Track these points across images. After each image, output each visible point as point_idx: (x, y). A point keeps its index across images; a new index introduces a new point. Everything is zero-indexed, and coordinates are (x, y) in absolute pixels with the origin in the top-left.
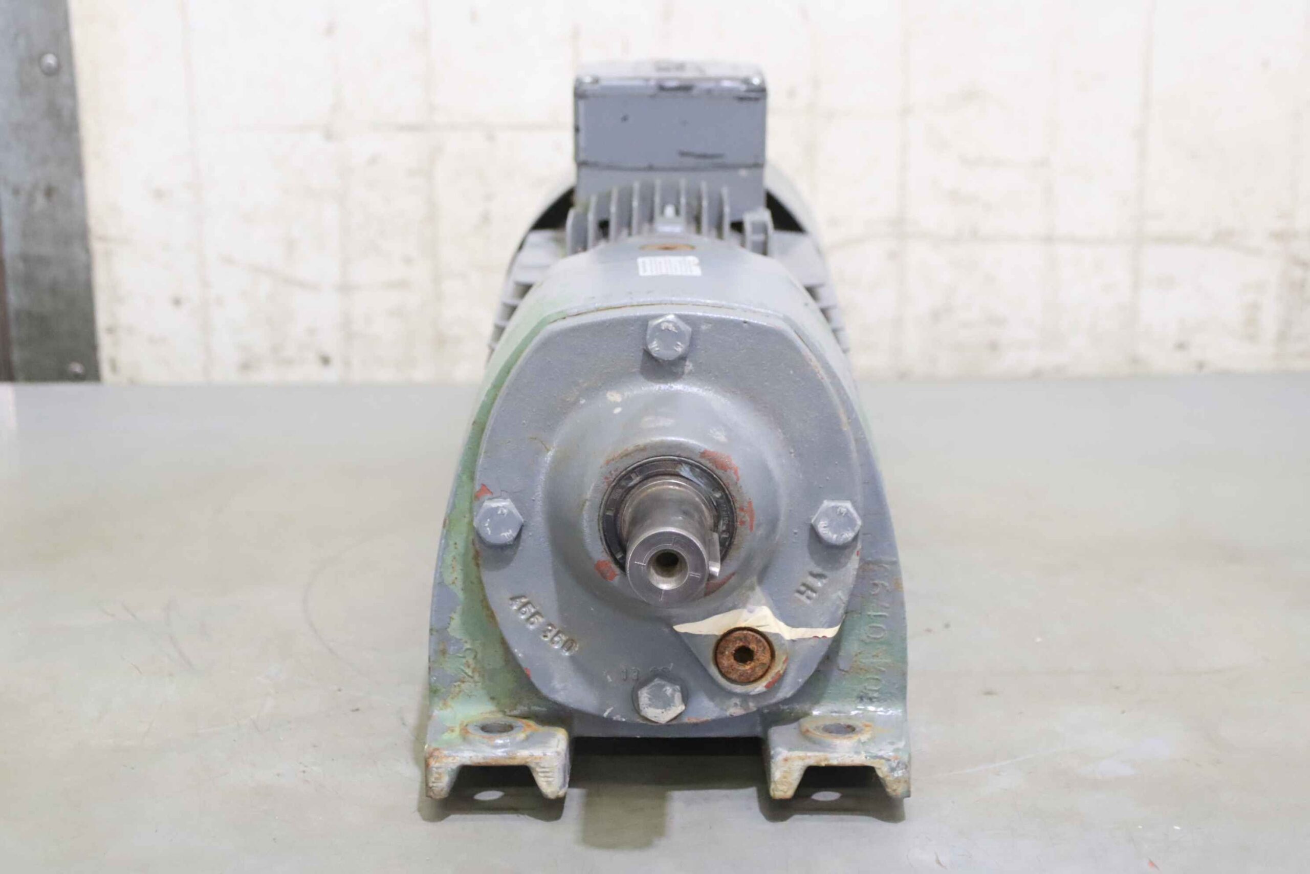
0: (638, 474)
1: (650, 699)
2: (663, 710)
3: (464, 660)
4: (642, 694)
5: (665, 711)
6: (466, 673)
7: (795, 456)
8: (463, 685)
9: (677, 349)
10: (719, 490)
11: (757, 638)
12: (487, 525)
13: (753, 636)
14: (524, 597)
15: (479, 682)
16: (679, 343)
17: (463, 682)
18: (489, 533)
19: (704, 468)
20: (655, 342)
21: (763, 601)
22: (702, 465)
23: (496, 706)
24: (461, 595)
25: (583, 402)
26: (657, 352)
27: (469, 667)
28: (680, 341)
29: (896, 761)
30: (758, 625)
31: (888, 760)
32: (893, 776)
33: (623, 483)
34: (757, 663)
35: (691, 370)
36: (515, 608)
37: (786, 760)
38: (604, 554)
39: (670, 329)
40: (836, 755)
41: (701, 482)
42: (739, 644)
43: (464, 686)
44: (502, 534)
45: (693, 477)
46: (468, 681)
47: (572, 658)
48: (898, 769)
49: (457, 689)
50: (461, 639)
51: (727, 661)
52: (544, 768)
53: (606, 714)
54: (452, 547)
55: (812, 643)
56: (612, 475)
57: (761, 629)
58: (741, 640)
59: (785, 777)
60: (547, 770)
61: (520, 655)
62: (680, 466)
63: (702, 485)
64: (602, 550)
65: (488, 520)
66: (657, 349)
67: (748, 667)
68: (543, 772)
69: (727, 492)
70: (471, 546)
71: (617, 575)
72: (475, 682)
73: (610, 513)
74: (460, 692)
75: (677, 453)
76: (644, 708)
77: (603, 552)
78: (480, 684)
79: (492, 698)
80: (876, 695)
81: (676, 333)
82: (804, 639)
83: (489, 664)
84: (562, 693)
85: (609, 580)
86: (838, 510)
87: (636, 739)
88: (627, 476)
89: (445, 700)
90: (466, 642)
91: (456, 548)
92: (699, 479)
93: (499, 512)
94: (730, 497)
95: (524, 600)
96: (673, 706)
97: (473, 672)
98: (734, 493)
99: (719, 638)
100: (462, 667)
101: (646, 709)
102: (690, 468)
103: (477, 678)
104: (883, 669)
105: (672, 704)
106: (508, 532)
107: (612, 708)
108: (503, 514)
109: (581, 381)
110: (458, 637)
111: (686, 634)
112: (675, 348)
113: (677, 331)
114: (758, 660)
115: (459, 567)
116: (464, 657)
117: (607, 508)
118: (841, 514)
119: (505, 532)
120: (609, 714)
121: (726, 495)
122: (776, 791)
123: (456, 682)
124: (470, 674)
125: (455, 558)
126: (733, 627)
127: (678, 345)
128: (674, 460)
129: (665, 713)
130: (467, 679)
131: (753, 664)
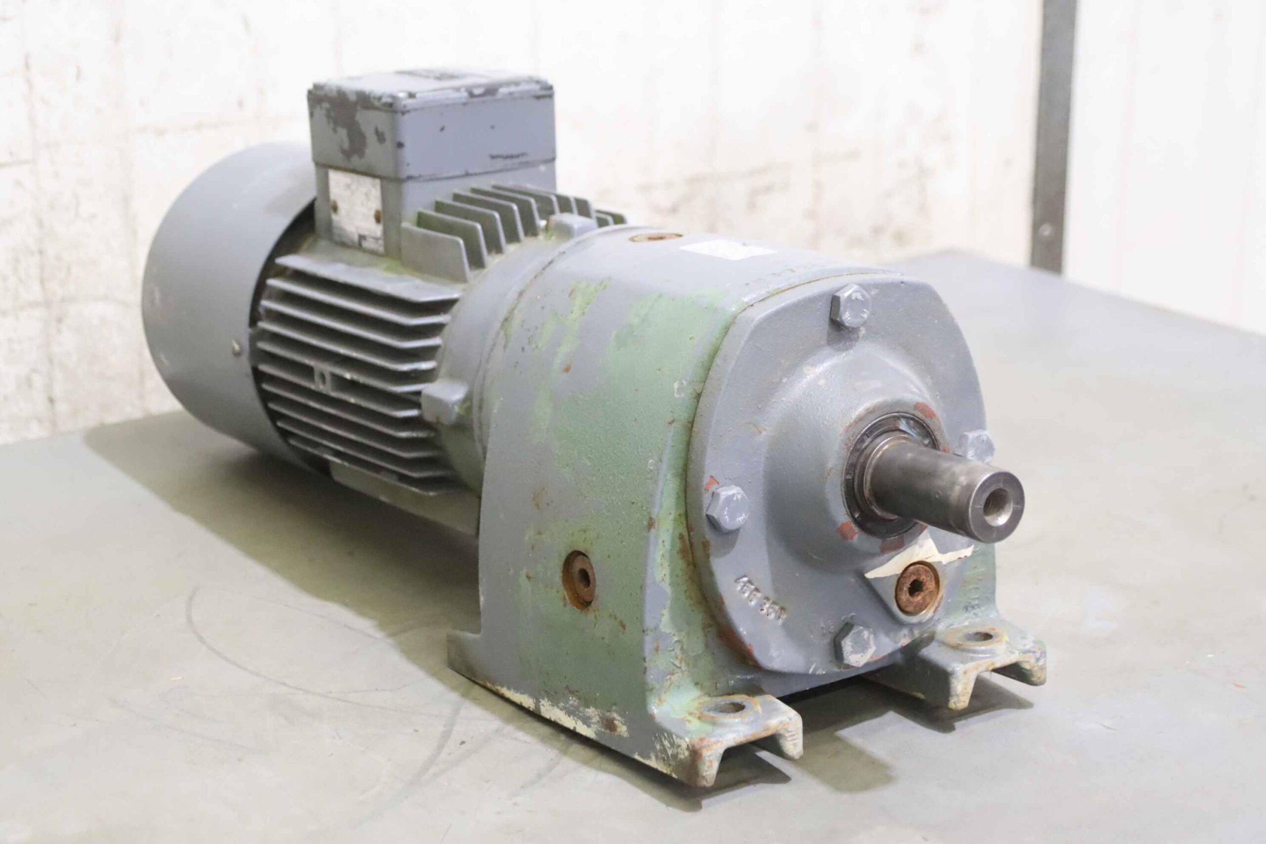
0: (868, 435)
1: (852, 647)
2: (862, 654)
3: (673, 653)
4: (845, 643)
5: (864, 653)
6: (675, 665)
7: (940, 398)
8: (673, 677)
9: (864, 316)
10: (927, 437)
11: (926, 569)
12: (725, 513)
13: (923, 568)
14: (745, 576)
15: (685, 671)
16: (865, 310)
17: (673, 674)
18: (728, 520)
19: (917, 419)
20: (847, 313)
21: (929, 536)
22: (915, 416)
23: (701, 690)
24: (668, 589)
25: (785, 380)
26: (849, 322)
27: (677, 658)
28: (866, 309)
29: (1040, 652)
30: (927, 556)
31: (1034, 652)
32: (1038, 665)
33: (858, 447)
34: (927, 592)
35: (864, 335)
36: (739, 588)
37: (965, 673)
38: (846, 516)
39: (858, 298)
40: (998, 658)
41: (913, 432)
42: (913, 578)
43: (675, 678)
44: (738, 519)
45: (908, 429)
46: (677, 673)
47: (784, 625)
48: (1041, 658)
49: (669, 682)
50: (670, 633)
51: (905, 596)
52: (791, 732)
53: (811, 671)
54: (661, 546)
55: (956, 564)
56: (850, 440)
57: (928, 561)
58: (915, 574)
59: (965, 689)
60: (794, 733)
61: (745, 633)
62: (898, 421)
63: (914, 435)
64: (845, 512)
65: (727, 508)
66: (849, 319)
67: (919, 598)
68: (791, 736)
69: (933, 437)
70: (677, 540)
71: (857, 533)
72: (682, 672)
73: (849, 477)
74: (671, 684)
75: (897, 410)
76: (848, 656)
77: (845, 514)
78: (686, 672)
79: (697, 684)
80: (976, 602)
81: (862, 301)
82: (951, 563)
83: (693, 652)
84: (778, 660)
85: (849, 540)
86: (981, 438)
87: (806, 691)
88: (861, 440)
89: (659, 696)
90: (674, 635)
91: (664, 546)
92: (913, 430)
93: (735, 499)
94: (935, 442)
95: (745, 579)
96: (869, 648)
97: (681, 663)
98: (938, 438)
99: (899, 576)
100: (672, 660)
101: (850, 656)
102: (907, 421)
103: (684, 667)
104: (981, 578)
105: (868, 647)
106: (742, 516)
107: (815, 664)
108: (737, 500)
109: (783, 361)
110: (668, 632)
111: (876, 579)
112: (862, 315)
113: (863, 299)
114: (927, 589)
115: (666, 564)
116: (673, 650)
117: (847, 473)
118: (983, 441)
119: (739, 516)
120: (813, 669)
121: (933, 440)
122: (958, 703)
123: (667, 676)
124: (678, 665)
125: (663, 556)
126: (909, 563)
127: (864, 312)
128: (895, 417)
129: (864, 656)
130: (677, 670)
131: (922, 594)
